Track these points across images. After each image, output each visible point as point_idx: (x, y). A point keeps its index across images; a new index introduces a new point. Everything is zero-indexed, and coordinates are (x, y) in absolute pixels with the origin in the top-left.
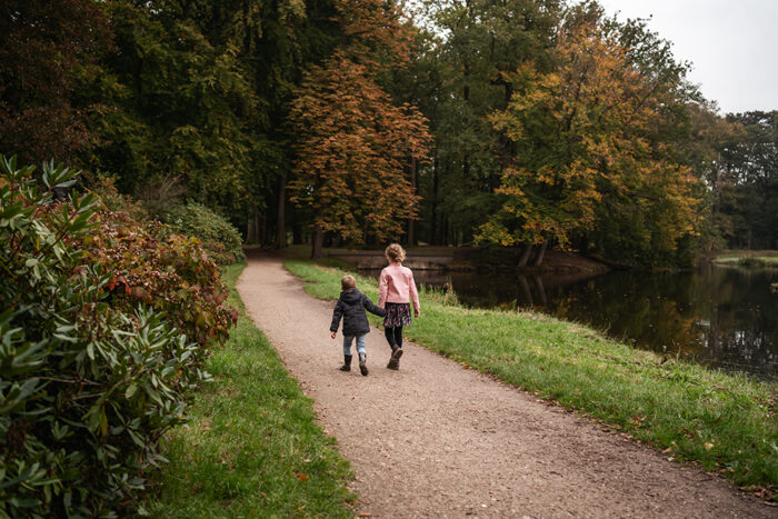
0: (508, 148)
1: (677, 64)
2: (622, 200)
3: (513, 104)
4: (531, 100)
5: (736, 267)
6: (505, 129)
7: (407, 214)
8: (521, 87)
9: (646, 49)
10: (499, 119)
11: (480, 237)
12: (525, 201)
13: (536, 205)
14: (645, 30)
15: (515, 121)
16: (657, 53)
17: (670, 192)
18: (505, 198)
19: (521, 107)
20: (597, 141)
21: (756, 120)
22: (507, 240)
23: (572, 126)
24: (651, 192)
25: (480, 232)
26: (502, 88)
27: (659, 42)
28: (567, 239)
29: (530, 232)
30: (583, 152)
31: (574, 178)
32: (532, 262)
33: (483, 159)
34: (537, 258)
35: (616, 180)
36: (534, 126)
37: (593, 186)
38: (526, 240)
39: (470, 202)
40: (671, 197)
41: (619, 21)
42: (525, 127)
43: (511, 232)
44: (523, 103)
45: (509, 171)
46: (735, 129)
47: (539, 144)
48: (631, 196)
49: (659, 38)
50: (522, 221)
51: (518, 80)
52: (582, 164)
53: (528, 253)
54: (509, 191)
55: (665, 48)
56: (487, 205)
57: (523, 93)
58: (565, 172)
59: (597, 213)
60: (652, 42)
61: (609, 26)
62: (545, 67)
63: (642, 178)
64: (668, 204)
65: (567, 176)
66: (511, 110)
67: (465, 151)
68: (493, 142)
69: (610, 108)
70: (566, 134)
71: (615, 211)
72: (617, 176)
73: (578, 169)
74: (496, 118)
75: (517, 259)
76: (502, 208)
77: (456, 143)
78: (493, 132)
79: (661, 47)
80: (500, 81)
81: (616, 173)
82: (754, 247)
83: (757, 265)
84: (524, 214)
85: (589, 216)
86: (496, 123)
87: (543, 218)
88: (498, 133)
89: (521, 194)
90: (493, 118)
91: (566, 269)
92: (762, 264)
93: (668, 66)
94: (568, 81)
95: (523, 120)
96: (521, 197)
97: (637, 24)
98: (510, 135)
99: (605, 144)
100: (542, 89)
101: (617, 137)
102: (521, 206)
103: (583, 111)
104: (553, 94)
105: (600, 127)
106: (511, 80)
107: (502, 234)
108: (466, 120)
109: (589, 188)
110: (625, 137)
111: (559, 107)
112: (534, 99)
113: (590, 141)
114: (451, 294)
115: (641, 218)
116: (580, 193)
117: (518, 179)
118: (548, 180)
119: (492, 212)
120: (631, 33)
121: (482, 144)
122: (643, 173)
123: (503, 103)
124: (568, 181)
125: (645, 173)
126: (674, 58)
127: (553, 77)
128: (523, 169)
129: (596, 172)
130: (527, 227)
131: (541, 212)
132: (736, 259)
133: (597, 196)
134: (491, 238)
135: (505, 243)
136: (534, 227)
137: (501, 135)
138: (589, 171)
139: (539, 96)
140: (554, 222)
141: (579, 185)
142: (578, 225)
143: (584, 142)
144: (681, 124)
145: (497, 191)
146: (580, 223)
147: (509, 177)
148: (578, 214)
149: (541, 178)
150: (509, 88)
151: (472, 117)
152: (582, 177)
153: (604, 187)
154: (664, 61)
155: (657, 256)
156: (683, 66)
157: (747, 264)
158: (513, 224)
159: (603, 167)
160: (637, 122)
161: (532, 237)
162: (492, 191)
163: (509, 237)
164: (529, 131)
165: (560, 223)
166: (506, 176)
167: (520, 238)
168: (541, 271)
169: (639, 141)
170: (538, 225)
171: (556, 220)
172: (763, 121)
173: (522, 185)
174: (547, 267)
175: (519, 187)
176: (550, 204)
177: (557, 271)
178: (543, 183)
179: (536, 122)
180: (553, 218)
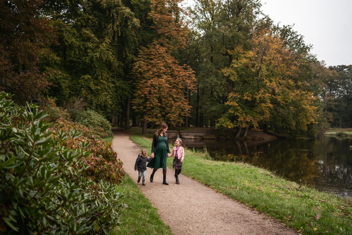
0: (230, 84)
1: (306, 45)
2: (282, 107)
3: (233, 64)
4: (241, 63)
5: (334, 136)
6: (229, 75)
7: (185, 114)
8: (236, 57)
9: (292, 39)
10: (226, 71)
11: (218, 124)
12: (239, 108)
13: (243, 109)
14: (291, 30)
15: (234, 72)
16: (297, 41)
17: (304, 104)
18: (229, 107)
19: (237, 66)
20: (271, 81)
21: (342, 69)
22: (231, 126)
23: (259, 75)
24: (295, 104)
25: (218, 122)
26: (228, 57)
27: (298, 36)
28: (257, 125)
29: (241, 122)
30: (264, 86)
31: (260, 98)
32: (242, 135)
33: (219, 89)
34: (244, 133)
35: (279, 99)
36: (242, 74)
37: (269, 101)
38: (239, 126)
39: (214, 108)
40: (304, 106)
41: (280, 27)
42: (238, 74)
43: (232, 122)
44: (237, 64)
45: (231, 95)
46: (333, 73)
47: (245, 82)
48: (286, 105)
49: (298, 34)
50: (237, 117)
51: (235, 54)
52: (264, 91)
53: (240, 131)
54: (231, 103)
55: (301, 39)
56: (221, 110)
57: (237, 60)
58: (256, 95)
59: (271, 113)
60: (294, 36)
61: (275, 29)
62: (247, 48)
63: (291, 97)
64: (303, 109)
65: (257, 97)
66: (232, 67)
67: (211, 85)
68: (224, 81)
69: (276, 66)
70: (257, 78)
71: (279, 112)
72: (280, 97)
73: (262, 94)
74: (225, 71)
75: (235, 134)
76: (228, 111)
77: (207, 82)
78: (224, 77)
79: (299, 38)
80: (227, 54)
81: (279, 95)
82: (343, 127)
83: (344, 136)
84: (238, 114)
85: (268, 115)
86: (225, 73)
87: (247, 115)
88: (226, 77)
89: (237, 105)
90: (224, 70)
91: (257, 138)
92: (346, 135)
93: (302, 46)
94: (257, 54)
95: (237, 72)
97: (288, 28)
98: (232, 78)
99: (274, 83)
100: (245, 57)
101: (280, 79)
102: (237, 110)
103: (264, 68)
104: (251, 60)
105: (272, 75)
106: (232, 54)
107: (228, 123)
108: (211, 72)
109: (267, 102)
110: (283, 79)
111: (253, 66)
113: (268, 81)
114: (206, 153)
115: (291, 116)
116: (263, 104)
117: (235, 98)
118: (249, 99)
119: (224, 113)
120: (285, 32)
121: (219, 82)
123: (228, 64)
124: (258, 99)
125: (292, 95)
126: (305, 43)
127: (251, 53)
128: (238, 94)
129: (270, 95)
130: (239, 120)
131: (246, 113)
132: (334, 133)
133: (271, 106)
134: (223, 124)
135: (229, 127)
137: (228, 78)
138: (267, 95)
139: (244, 61)
140: (251, 117)
141: (263, 101)
143: (265, 82)
144: (308, 72)
145: (226, 103)
146: (263, 118)
147: (231, 97)
148: (262, 113)
149: (246, 98)
150: (231, 57)
151: (214, 70)
152: (264, 97)
153: (274, 102)
154: (300, 44)
155: (298, 132)
156: (308, 46)
157: (339, 135)
158: (233, 118)
159: (273, 93)
160: (288, 73)
161: (242, 124)
162: (224, 104)
163: (231, 124)
164: (240, 76)
165: (254, 118)
166: (230, 97)
167: (237, 125)
168: (246, 139)
169: (290, 81)
170: (244, 119)
171: (253, 116)
172: (345, 69)
173: (237, 101)
174: (249, 137)
175: (236, 101)
176: (250, 109)
177: (253, 139)
178: (247, 100)
179: (243, 73)
180: (251, 115)
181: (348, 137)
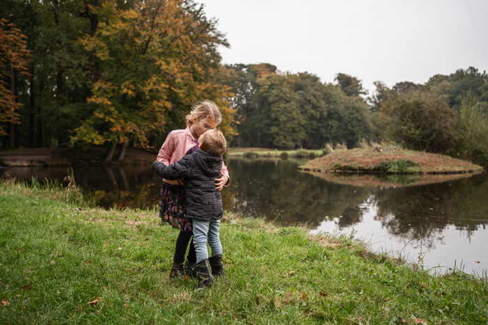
0: (95, 67)
1: (208, 20)
3: (100, 31)
4: (115, 28)
5: (242, 158)
6: (94, 51)
7: (8, 118)
8: (105, 19)
9: (187, 8)
10: (88, 43)
11: (76, 138)
12: (112, 109)
13: (120, 112)
15: (102, 44)
16: (194, 12)
18: (95, 106)
19: (107, 34)
20: (168, 63)
22: (99, 140)
23: (149, 50)
25: (75, 134)
26: (88, 21)
27: (195, 4)
28: (145, 139)
29: (117, 133)
30: (158, 70)
31: (151, 91)
32: (116, 158)
33: (77, 75)
34: (119, 154)
35: (181, 94)
36: (117, 49)
37: (166, 97)
38: (114, 140)
39: (65, 110)
42: (110, 49)
43: (101, 134)
44: (108, 30)
45: (97, 85)
47: (120, 65)
50: (110, 124)
51: (103, 13)
52: (157, 80)
53: (113, 151)
54: (99, 101)
55: (201, 8)
56: (80, 113)
57: (108, 23)
58: (144, 85)
60: (191, 4)
63: (198, 93)
65: (146, 89)
66: (98, 36)
67: (60, 67)
68: (84, 61)
70: (143, 56)
72: (182, 91)
73: (154, 84)
75: (105, 156)
76: (93, 114)
77: (52, 61)
78: (84, 52)
81: (180, 88)
82: (252, 146)
83: (254, 156)
84: (112, 120)
85: (162, 121)
86: (86, 45)
87: (126, 122)
88: (88, 53)
89: (109, 103)
90: (84, 42)
91: (142, 162)
92: (257, 156)
95: (109, 44)
96: (109, 106)
98: (99, 55)
100: (124, 20)
101: (181, 61)
102: (109, 113)
103: (156, 39)
105: (167, 54)
106: (97, 13)
107: (94, 135)
108: (60, 42)
109: (162, 98)
111: (138, 35)
112: (118, 28)
113: (163, 63)
116: (155, 103)
117: (106, 92)
118: (130, 92)
119: (83, 119)
121: (75, 62)
122: (199, 89)
124: (147, 93)
127: (132, 12)
128: (109, 84)
129: (168, 86)
130: (114, 129)
131: (124, 118)
132: (241, 153)
133: (169, 105)
134: (85, 138)
135: (96, 142)
136: (120, 129)
137: (91, 55)
138: (163, 85)
139: (121, 25)
140: (135, 125)
141: (154, 96)
142: (154, 127)
143: (158, 63)
145: (89, 100)
146: (155, 126)
147: (100, 89)
148: (154, 119)
149: (125, 91)
150: (94, 20)
151: (64, 40)
152: (157, 90)
153: (173, 98)
156: (212, 21)
157: (248, 156)
158: (103, 128)
159: (171, 82)
160: (194, 52)
161: (118, 138)
162: (86, 101)
163: (100, 137)
164: (113, 53)
165: (140, 126)
166: (97, 88)
167: (109, 138)
168: (123, 164)
169: (196, 66)
170: (122, 128)
171: (137, 124)
172: (244, 70)
173: (109, 96)
174: (128, 161)
175: (107, 97)
176: (130, 112)
177: (135, 164)
178: (126, 95)
179: (119, 46)
180: (135, 122)
181: (260, 158)
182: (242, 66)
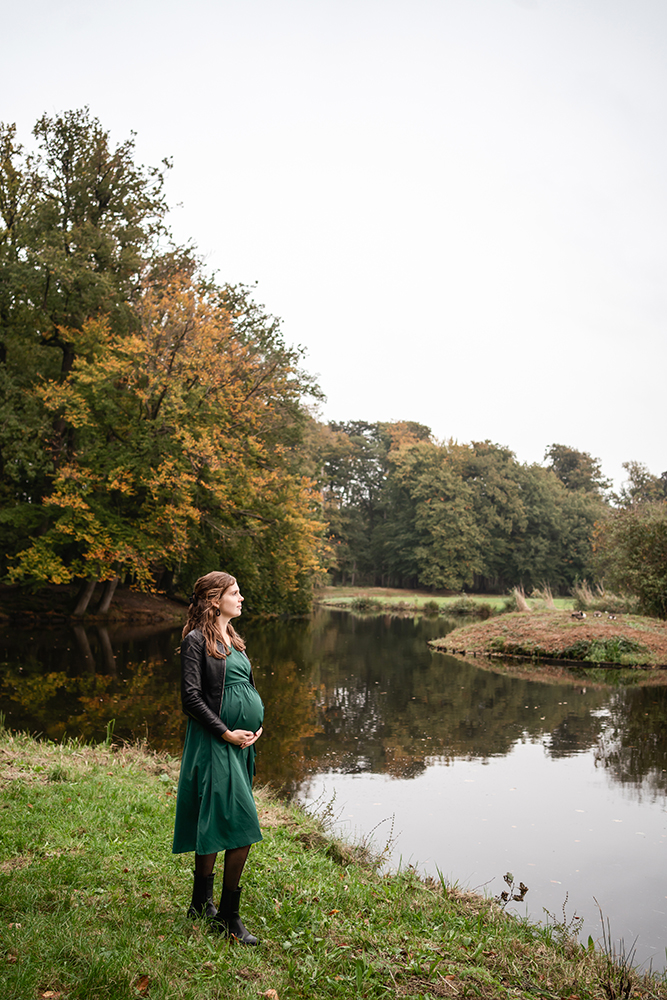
0: (66, 438)
1: (287, 347)
2: (226, 521)
3: (75, 374)
4: (102, 370)
5: (348, 610)
6: (63, 409)
8: (87, 351)
9: (250, 324)
10: (54, 395)
11: (18, 570)
12: (90, 517)
13: (104, 524)
14: (248, 299)
15: (78, 398)
16: (263, 332)
17: (289, 513)
18: (58, 512)
19: (88, 380)
20: (197, 437)
21: (360, 431)
22: (61, 575)
23: (162, 412)
24: (260, 508)
25: (17, 563)
26: (58, 351)
27: (265, 318)
28: (149, 575)
29: (95, 562)
30: (177, 449)
31: (162, 486)
32: (95, 607)
33: (26, 452)
34: (102, 601)
35: (220, 492)
36: (105, 407)
37: (190, 500)
38: (89, 576)
40: (291, 520)
41: (217, 283)
42: (92, 407)
43: (66, 563)
44: (90, 374)
45: (65, 472)
46: (339, 439)
47: (110, 435)
48: (237, 516)
49: (266, 312)
50: (84, 547)
51: (83, 341)
52: (175, 467)
53: (90, 595)
54: (66, 502)
55: (274, 326)
56: (30, 522)
57: (90, 360)
58: (149, 476)
59: (192, 540)
60: (257, 317)
61: (205, 288)
62: (126, 324)
63: (254, 490)
64: (287, 528)
65: (153, 484)
66: (73, 382)
68: (44, 427)
69: (214, 391)
70: (152, 422)
71: (218, 536)
72: (222, 487)
73: (170, 474)
74: (49, 392)
75: (73, 603)
76: (54, 526)
78: (43, 411)
79: (268, 324)
80: (55, 340)
81: (219, 482)
83: (373, 608)
84: (87, 538)
85: (182, 542)
86: (49, 399)
87: (115, 543)
88: (50, 414)
89: (84, 506)
90: (44, 392)
91: (144, 617)
92: (380, 607)
93: (278, 348)
94: (157, 347)
95: (90, 398)
96: (83, 511)
97: (238, 291)
98: (70, 419)
99: (206, 440)
100: (119, 355)
101: (222, 432)
102: (84, 525)
103: (177, 389)
104: (135, 364)
105: (199, 416)
106: (72, 339)
107: (52, 566)
109: (183, 501)
110: (230, 434)
111: (143, 383)
112: (108, 369)
113: (187, 435)
115: (250, 547)
116: (170, 508)
117: (79, 485)
118: (124, 488)
119: (36, 533)
120: (231, 301)
121: (27, 430)
122: (255, 485)
123: (61, 371)
124: (154, 491)
125: (257, 482)
126: (284, 339)
127: (136, 341)
128: (87, 470)
129: (194, 479)
130: (90, 556)
131: (112, 535)
132: (349, 600)
133: (195, 513)
134: (36, 571)
135: (57, 580)
136: (102, 557)
137: (56, 417)
138: (185, 477)
139: (114, 365)
140: (131, 550)
141: (169, 498)
142: (166, 555)
143: (178, 436)
144: (291, 426)
145: (48, 501)
146: (169, 552)
147: (67, 480)
148: (167, 538)
149: (115, 485)
150: (69, 353)
151: (10, 388)
152: (174, 485)
153: (203, 500)
154: (271, 342)
155: (265, 597)
156: (295, 350)
157: (362, 606)
158: (70, 552)
159: (202, 474)
160: (248, 415)
161: (99, 573)
162: (40, 501)
163: (63, 570)
164: (98, 415)
165: (140, 551)
166: (62, 479)
167: (81, 572)
168: (107, 621)
169: (251, 440)
170: (107, 554)
171: (135, 547)
172: (367, 433)
173: (85, 494)
174: (117, 614)
175: (81, 495)
176: (125, 523)
177: (131, 621)
178: (116, 493)
179: (108, 403)
180: (131, 544)
181: (383, 613)
182: (364, 425)
